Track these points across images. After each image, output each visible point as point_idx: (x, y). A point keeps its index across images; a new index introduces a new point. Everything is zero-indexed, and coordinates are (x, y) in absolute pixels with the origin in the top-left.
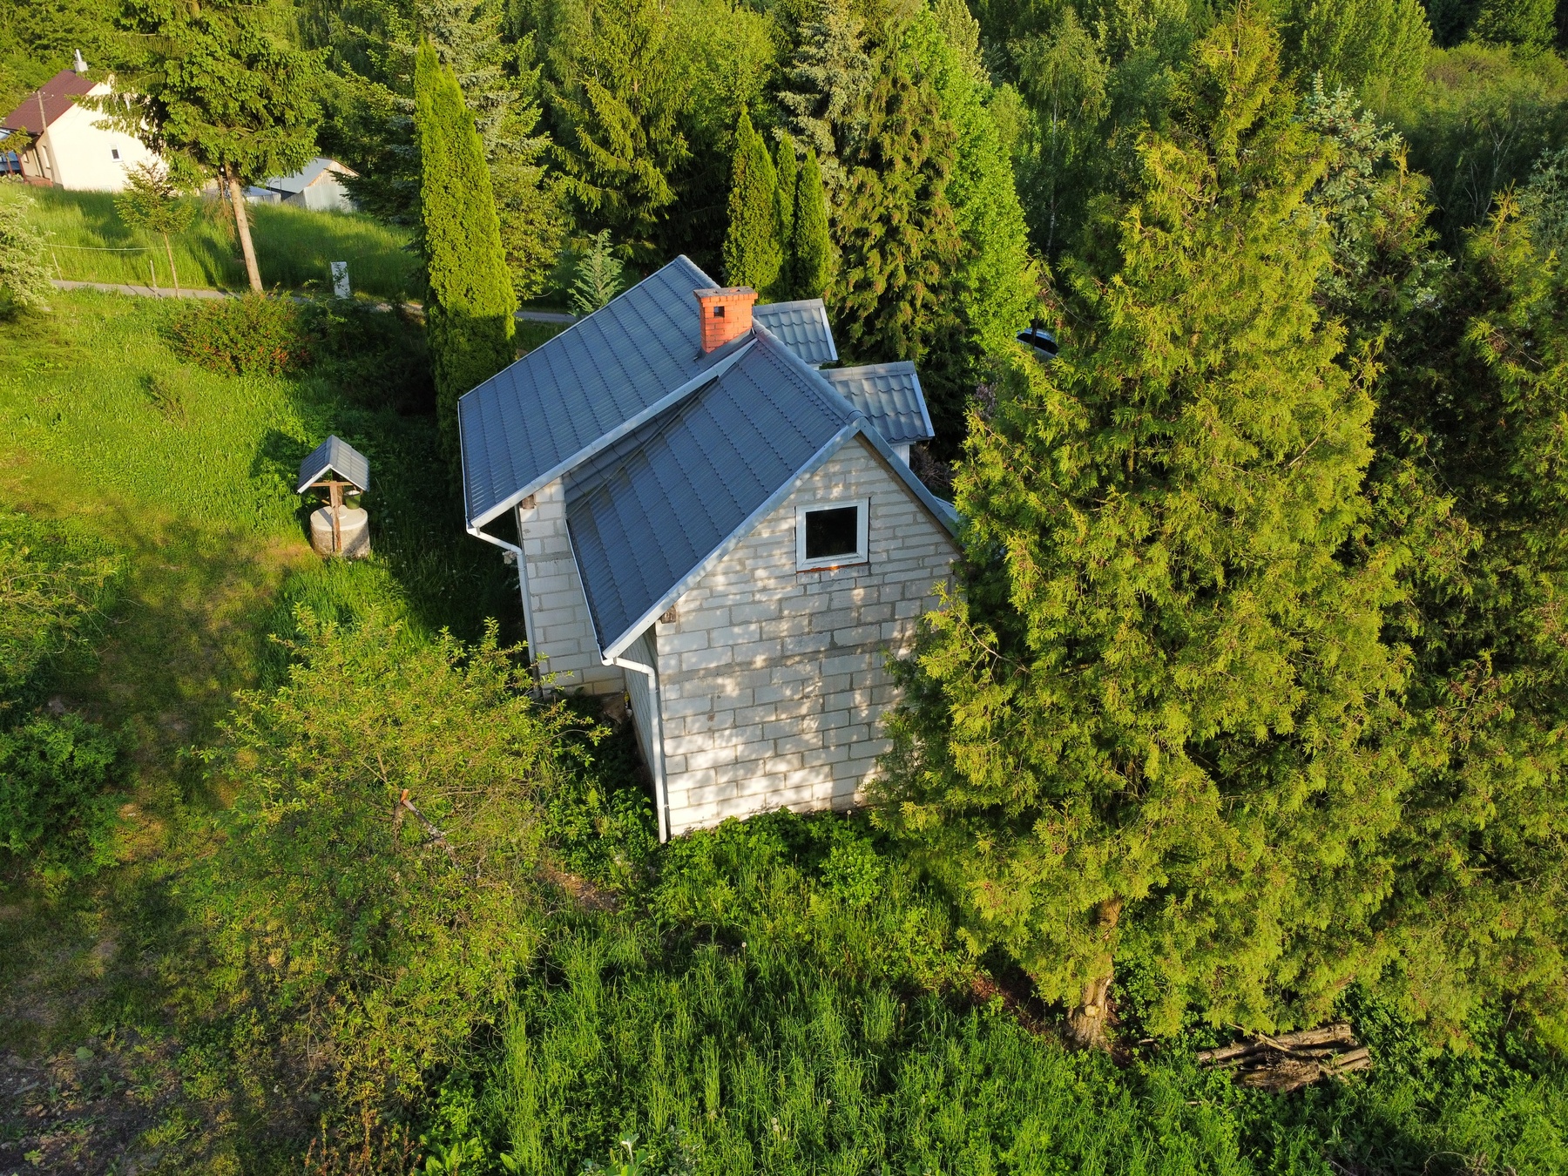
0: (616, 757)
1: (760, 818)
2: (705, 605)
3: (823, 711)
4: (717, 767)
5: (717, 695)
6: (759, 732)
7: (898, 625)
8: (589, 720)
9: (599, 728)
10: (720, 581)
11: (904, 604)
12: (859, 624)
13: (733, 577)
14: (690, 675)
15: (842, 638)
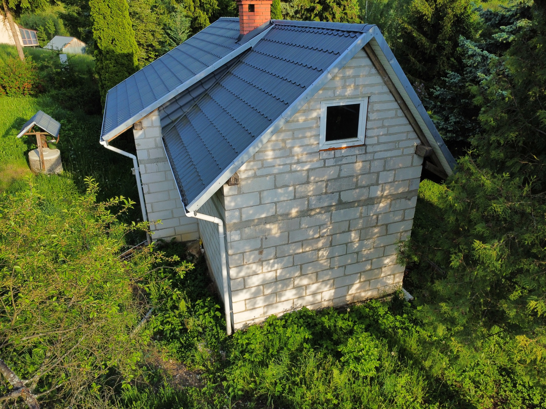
0: (196, 278)
1: (290, 315)
2: (259, 173)
3: (331, 245)
4: (265, 284)
5: (265, 237)
6: (291, 260)
7: (380, 188)
8: (176, 258)
9: (184, 263)
10: (270, 155)
11: (385, 173)
12: (357, 187)
13: (278, 153)
14: (247, 223)
15: (346, 197)
